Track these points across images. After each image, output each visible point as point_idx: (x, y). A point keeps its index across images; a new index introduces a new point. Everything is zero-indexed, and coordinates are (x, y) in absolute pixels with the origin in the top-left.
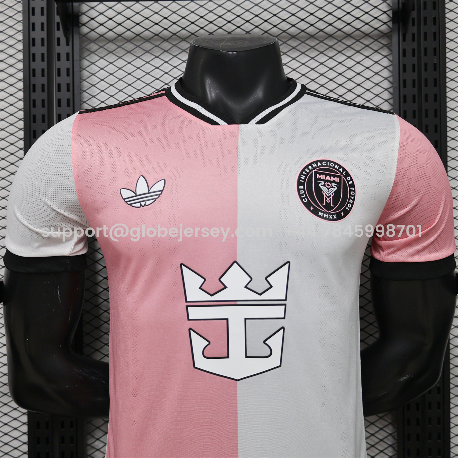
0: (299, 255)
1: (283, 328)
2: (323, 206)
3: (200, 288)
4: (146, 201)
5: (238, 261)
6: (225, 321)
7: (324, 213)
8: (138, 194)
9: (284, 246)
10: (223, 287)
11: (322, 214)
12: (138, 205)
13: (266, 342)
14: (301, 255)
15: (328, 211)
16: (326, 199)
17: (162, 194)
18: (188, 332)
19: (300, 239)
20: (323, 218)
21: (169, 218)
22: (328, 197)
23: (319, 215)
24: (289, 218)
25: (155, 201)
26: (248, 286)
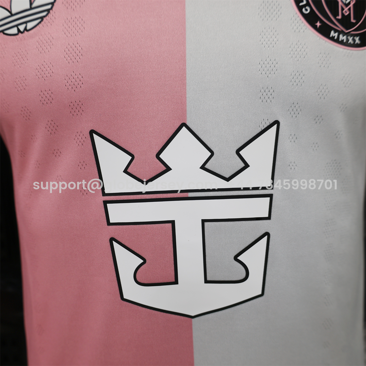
0: (295, 109)
1: (267, 234)
2: (338, 20)
3: (126, 171)
4: (26, 24)
5: (188, 124)
6: (170, 225)
7: (340, 32)
8: (13, 12)
9: (269, 94)
10: (164, 168)
11: (336, 34)
12: (15, 31)
13: (239, 258)
14: (299, 110)
15: (347, 29)
16: (343, 9)
17: (54, 9)
18: (109, 244)
19: (297, 81)
20: (337, 41)
21: (67, 50)
22: (347, 5)
23: (331, 36)
24: (277, 43)
25: (42, 23)
26: (207, 166)
